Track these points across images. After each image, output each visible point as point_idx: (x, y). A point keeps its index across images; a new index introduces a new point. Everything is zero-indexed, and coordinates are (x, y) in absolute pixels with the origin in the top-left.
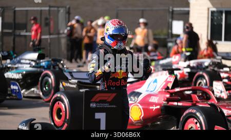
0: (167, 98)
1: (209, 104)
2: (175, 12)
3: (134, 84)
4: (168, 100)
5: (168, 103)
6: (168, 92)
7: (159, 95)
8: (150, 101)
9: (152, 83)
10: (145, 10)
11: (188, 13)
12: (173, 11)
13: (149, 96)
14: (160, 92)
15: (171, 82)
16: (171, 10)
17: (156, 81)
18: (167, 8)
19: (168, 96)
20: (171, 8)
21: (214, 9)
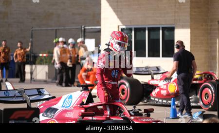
0: (82, 113)
1: (122, 118)
2: (86, 31)
3: (50, 100)
4: (83, 115)
5: (83, 118)
6: (82, 107)
7: (74, 111)
8: (66, 116)
9: (67, 99)
10: (59, 29)
11: (99, 31)
12: (85, 29)
13: (65, 111)
14: (75, 107)
15: (85, 97)
16: (83, 29)
17: (71, 97)
18: (80, 27)
19: (83, 111)
20: (83, 26)
21: (124, 27)
